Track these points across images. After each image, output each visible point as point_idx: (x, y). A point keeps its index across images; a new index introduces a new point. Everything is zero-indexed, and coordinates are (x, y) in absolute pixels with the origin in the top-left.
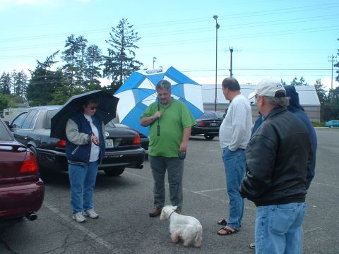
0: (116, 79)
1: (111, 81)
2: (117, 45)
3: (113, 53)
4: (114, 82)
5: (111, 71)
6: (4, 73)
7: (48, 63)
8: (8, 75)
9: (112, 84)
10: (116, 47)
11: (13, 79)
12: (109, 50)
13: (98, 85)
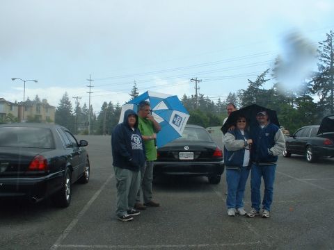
0: (325, 95)
1: (321, 97)
2: (326, 59)
3: (323, 68)
4: (323, 98)
5: (321, 87)
6: (230, 94)
7: (259, 82)
8: (234, 95)
9: (322, 100)
10: (325, 61)
11: (239, 99)
12: (318, 64)
13: (311, 102)
